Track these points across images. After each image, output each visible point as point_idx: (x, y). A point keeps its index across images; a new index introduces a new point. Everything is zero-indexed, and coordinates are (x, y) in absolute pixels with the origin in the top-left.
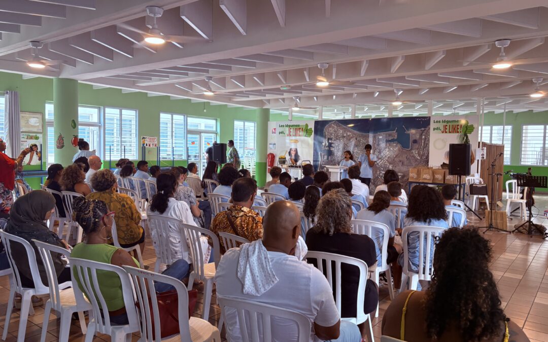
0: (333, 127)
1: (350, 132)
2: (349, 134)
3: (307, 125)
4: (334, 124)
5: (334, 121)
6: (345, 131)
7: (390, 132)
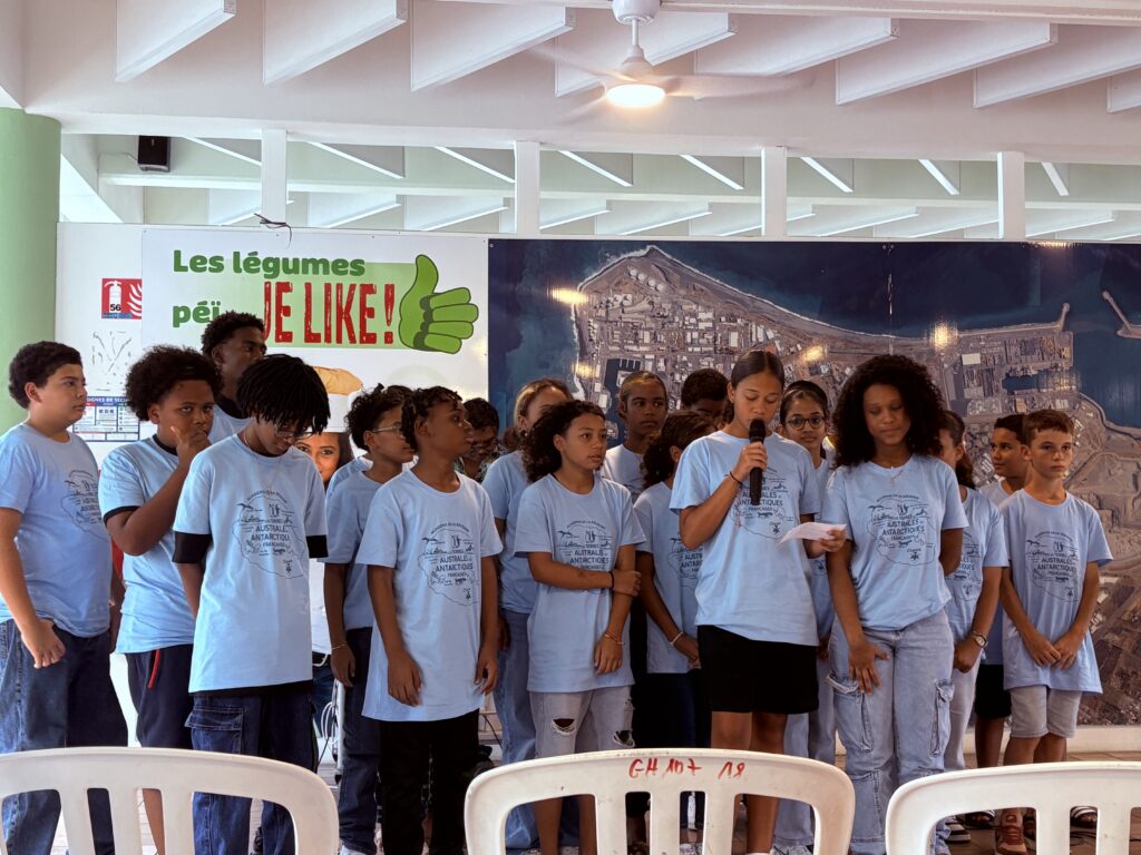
0: (640, 289)
1: (770, 322)
2: (759, 333)
3: (425, 268)
4: (643, 264)
5: (643, 244)
6: (731, 318)
7: (1023, 328)
